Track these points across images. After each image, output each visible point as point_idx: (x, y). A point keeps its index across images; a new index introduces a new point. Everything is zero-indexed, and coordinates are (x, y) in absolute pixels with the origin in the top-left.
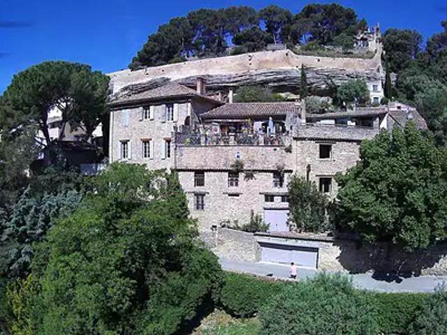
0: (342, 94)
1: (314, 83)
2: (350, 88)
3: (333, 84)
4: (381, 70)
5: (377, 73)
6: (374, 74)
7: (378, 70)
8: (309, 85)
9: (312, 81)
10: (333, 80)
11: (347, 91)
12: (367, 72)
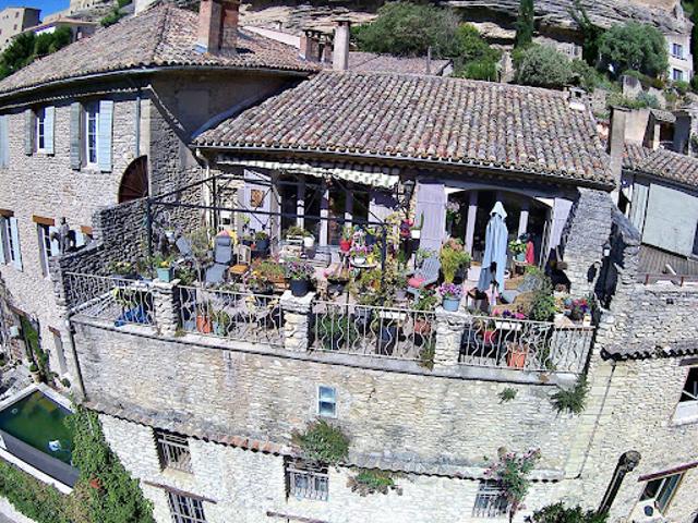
0: (613, 49)
1: (547, 12)
2: (631, 41)
3: (588, 21)
4: (681, 14)
5: (673, 19)
6: (667, 19)
7: (674, 13)
8: (536, 14)
9: (545, 8)
10: (588, 13)
11: (626, 46)
12: (653, 11)
